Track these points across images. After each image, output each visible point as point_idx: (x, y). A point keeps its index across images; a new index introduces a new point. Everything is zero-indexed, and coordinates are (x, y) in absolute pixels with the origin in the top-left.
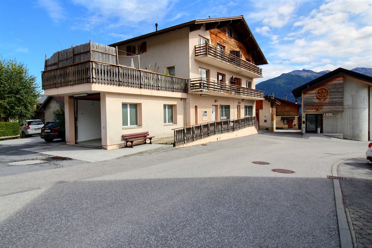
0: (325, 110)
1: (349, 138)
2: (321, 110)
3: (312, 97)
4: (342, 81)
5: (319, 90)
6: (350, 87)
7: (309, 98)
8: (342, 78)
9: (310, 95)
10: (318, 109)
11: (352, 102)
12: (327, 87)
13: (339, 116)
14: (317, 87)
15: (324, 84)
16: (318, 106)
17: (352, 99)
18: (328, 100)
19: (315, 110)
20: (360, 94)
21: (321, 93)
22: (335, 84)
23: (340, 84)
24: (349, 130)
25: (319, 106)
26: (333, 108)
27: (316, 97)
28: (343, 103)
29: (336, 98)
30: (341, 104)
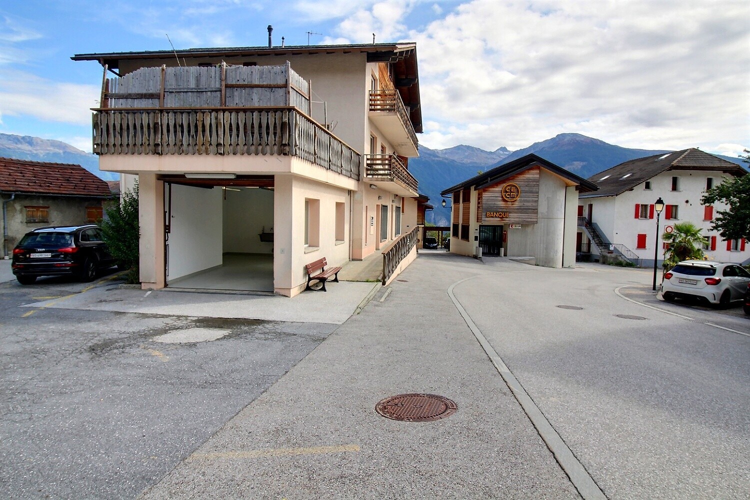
0: (513, 219)
1: (541, 264)
2: (507, 219)
3: (495, 198)
4: (538, 176)
5: (506, 188)
6: (546, 185)
7: (491, 198)
8: (538, 171)
9: (494, 194)
10: (504, 218)
11: (548, 209)
12: (517, 183)
13: (529, 229)
14: (503, 182)
15: (513, 178)
16: (503, 214)
17: (548, 204)
18: (517, 203)
19: (499, 219)
20: (558, 198)
21: (509, 192)
22: (529, 180)
23: (534, 180)
24: (542, 251)
25: (505, 212)
26: (524, 216)
27: (501, 199)
28: (537, 209)
29: (528, 201)
30: (535, 211)
